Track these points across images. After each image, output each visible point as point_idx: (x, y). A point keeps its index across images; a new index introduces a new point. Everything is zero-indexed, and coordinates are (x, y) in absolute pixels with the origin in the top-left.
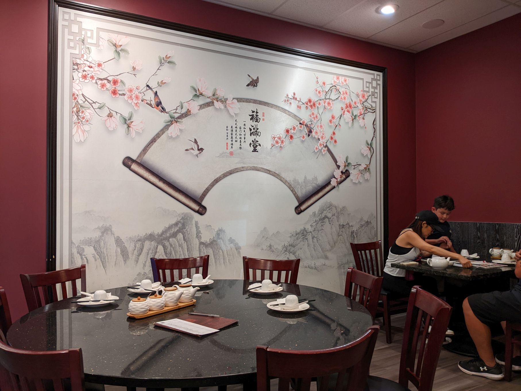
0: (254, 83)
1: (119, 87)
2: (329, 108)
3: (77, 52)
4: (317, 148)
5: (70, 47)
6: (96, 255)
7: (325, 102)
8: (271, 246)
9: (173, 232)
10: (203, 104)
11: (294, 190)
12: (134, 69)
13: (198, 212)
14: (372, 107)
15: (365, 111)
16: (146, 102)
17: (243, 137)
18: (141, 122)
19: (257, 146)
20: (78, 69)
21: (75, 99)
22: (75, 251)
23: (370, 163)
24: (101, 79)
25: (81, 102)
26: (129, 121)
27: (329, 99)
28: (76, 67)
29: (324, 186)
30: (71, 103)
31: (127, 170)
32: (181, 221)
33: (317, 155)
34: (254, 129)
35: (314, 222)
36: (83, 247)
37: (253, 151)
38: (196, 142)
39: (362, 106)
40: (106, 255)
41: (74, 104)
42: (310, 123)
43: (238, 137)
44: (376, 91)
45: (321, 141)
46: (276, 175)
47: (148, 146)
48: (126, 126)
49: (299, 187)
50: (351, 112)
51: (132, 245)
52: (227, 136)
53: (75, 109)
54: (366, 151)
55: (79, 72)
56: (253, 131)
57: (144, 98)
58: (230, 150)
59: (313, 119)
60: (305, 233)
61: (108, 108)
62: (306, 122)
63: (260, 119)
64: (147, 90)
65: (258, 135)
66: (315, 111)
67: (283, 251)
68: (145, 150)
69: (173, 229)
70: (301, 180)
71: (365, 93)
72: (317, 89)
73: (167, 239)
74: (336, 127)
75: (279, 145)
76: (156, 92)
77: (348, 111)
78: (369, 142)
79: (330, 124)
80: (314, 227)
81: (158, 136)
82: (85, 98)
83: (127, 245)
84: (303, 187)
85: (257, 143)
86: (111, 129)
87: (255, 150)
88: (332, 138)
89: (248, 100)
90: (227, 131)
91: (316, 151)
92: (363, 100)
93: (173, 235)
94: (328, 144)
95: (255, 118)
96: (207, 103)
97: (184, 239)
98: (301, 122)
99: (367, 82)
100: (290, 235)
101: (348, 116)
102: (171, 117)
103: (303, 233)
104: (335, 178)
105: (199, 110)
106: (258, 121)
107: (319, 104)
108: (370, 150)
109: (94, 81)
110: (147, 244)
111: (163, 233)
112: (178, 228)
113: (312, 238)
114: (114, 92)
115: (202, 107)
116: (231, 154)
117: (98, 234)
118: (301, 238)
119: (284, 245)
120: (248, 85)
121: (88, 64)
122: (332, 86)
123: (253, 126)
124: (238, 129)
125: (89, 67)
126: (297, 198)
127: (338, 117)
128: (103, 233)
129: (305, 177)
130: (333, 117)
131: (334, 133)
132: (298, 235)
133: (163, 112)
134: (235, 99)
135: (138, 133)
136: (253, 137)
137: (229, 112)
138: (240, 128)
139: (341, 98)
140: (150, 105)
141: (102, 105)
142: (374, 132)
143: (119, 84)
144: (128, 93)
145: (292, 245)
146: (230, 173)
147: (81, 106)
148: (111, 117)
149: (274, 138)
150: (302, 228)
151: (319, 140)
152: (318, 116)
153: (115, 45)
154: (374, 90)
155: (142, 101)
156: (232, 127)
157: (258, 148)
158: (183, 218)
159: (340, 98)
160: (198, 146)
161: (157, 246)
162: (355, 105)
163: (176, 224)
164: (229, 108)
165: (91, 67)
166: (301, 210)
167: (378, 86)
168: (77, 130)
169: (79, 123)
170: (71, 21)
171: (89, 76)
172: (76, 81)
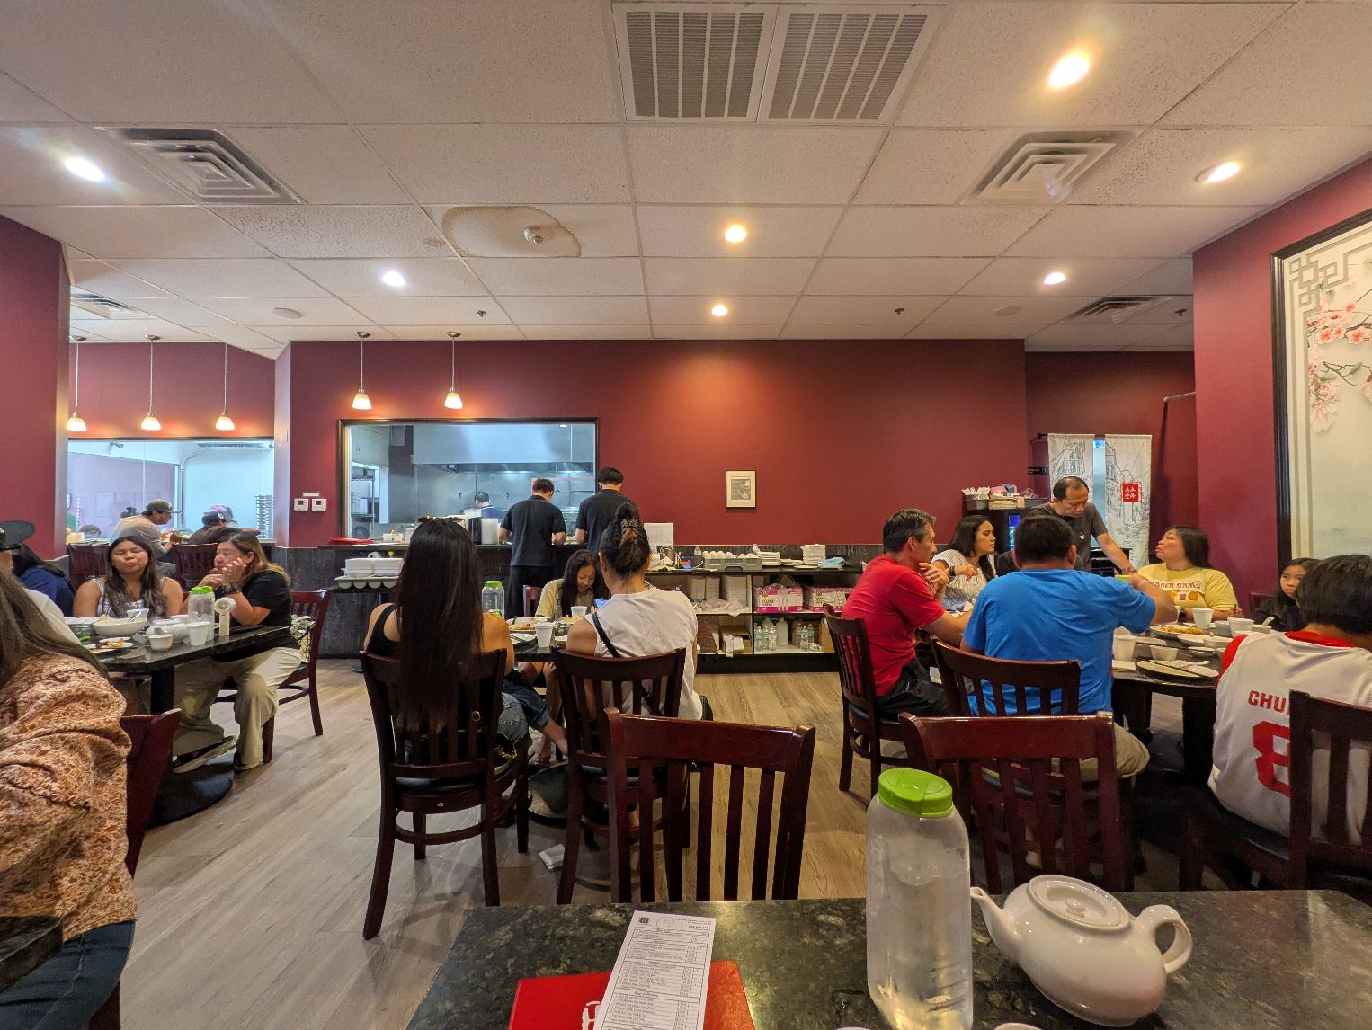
3: (1313, 308)
5: (1302, 305)
20: (1315, 329)
21: (1313, 373)
24: (1354, 328)
25: (1321, 374)
28: (1313, 328)
30: (1306, 380)
41: (1311, 382)
53: (1313, 388)
55: (1318, 334)
61: (1368, 367)
82: (1327, 366)
109: (1342, 336)
121: (1332, 314)
125: (1333, 319)
141: (1356, 367)
147: (1323, 380)
165: (1337, 317)
168: (1317, 415)
169: (1319, 404)
170: (1301, 270)
171: (1334, 331)
172: (1313, 346)
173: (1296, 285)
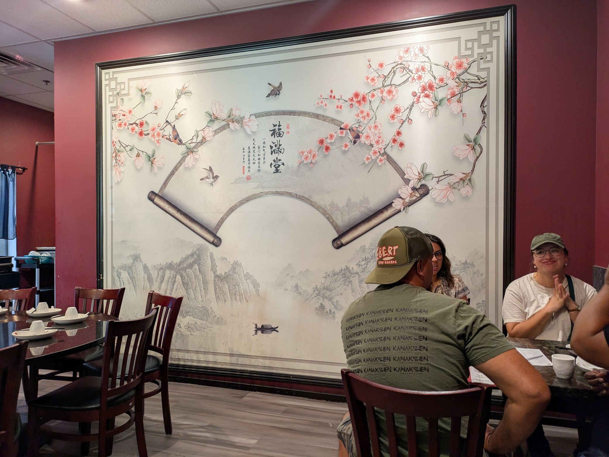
0: (276, 92)
1: (144, 128)
2: (389, 98)
3: (114, 105)
4: (368, 159)
5: (110, 102)
6: (129, 279)
7: (382, 92)
8: (297, 286)
9: (189, 263)
10: (218, 129)
11: (330, 217)
12: (156, 108)
13: (213, 243)
14: (479, 79)
15: (464, 87)
16: (166, 137)
17: (262, 157)
18: (162, 158)
19: (279, 166)
20: (116, 119)
21: (114, 145)
22: (115, 274)
23: (473, 170)
24: (131, 124)
25: (118, 148)
26: (153, 158)
27: (391, 85)
28: (114, 118)
29: (380, 210)
30: (111, 148)
31: (150, 203)
32: (197, 252)
33: (369, 168)
34: (276, 146)
35: (363, 260)
36: (121, 271)
37: (274, 173)
38: (211, 170)
39: (456, 82)
40: (136, 280)
41: (113, 150)
42: (357, 125)
43: (256, 158)
44: (489, 50)
45: (376, 148)
46: (305, 199)
47: (168, 179)
48: (150, 163)
49: (338, 213)
50: (431, 95)
51: (156, 272)
52: (244, 159)
53: (114, 155)
54: (464, 151)
55: (116, 122)
56: (274, 148)
57: (165, 134)
58: (247, 174)
59: (362, 120)
60: (348, 274)
61: (137, 149)
62: (350, 126)
63: (283, 133)
64: (167, 125)
65: (281, 152)
66: (366, 108)
67: (314, 295)
68: (165, 184)
69: (189, 260)
70: (342, 204)
71: (464, 60)
72: (369, 76)
73: (185, 269)
74: (402, 124)
75: (310, 161)
76: (174, 126)
77: (427, 96)
78: (472, 138)
79: (392, 122)
80: (363, 267)
81: (176, 168)
82: (120, 144)
83: (151, 272)
84: (345, 213)
85: (280, 161)
86: (139, 168)
87: (277, 171)
88: (394, 141)
89: (268, 114)
90: (244, 154)
91: (367, 162)
92: (459, 72)
93: (190, 266)
94: (388, 150)
95: (277, 133)
96: (222, 127)
97: (200, 271)
98: (342, 127)
99: (467, 41)
100: (324, 275)
101: (426, 103)
102: (188, 148)
103: (345, 274)
104: (400, 198)
105: (214, 136)
106: (281, 136)
107: (373, 96)
108: (473, 148)
109: (127, 127)
110: (168, 273)
111: (181, 263)
112: (194, 259)
113: (359, 282)
114: (141, 134)
115: (216, 132)
116: (248, 178)
117: (130, 261)
118: (342, 280)
119: (316, 286)
120: (268, 96)
121: (123, 113)
122: (397, 66)
123: (274, 143)
124: (257, 149)
125: (123, 115)
126: (336, 227)
127: (406, 108)
128: (134, 260)
129: (349, 200)
130: (397, 110)
131: (399, 133)
132: (336, 276)
133: (180, 144)
134: (253, 115)
135: (160, 168)
136: (275, 156)
137: (246, 131)
138: (259, 148)
139: (413, 79)
140: (169, 139)
141: (132, 147)
142: (484, 119)
143: (144, 125)
144: (151, 132)
145: (327, 289)
146: (248, 200)
147: (118, 151)
148: (139, 156)
149: (303, 153)
150: (344, 267)
151: (373, 147)
152: (372, 114)
153: (141, 91)
154: (485, 50)
155: (163, 137)
156: (249, 147)
157: (281, 168)
158: (198, 249)
159: (410, 80)
160: (213, 173)
161: (176, 275)
162: (441, 84)
163: (192, 255)
164: (246, 127)
165: (125, 115)
166: (341, 243)
167: (495, 42)
168: (116, 172)
169: (117, 165)
170: (110, 80)
171: (123, 123)
172: (115, 130)
173: (107, 88)
